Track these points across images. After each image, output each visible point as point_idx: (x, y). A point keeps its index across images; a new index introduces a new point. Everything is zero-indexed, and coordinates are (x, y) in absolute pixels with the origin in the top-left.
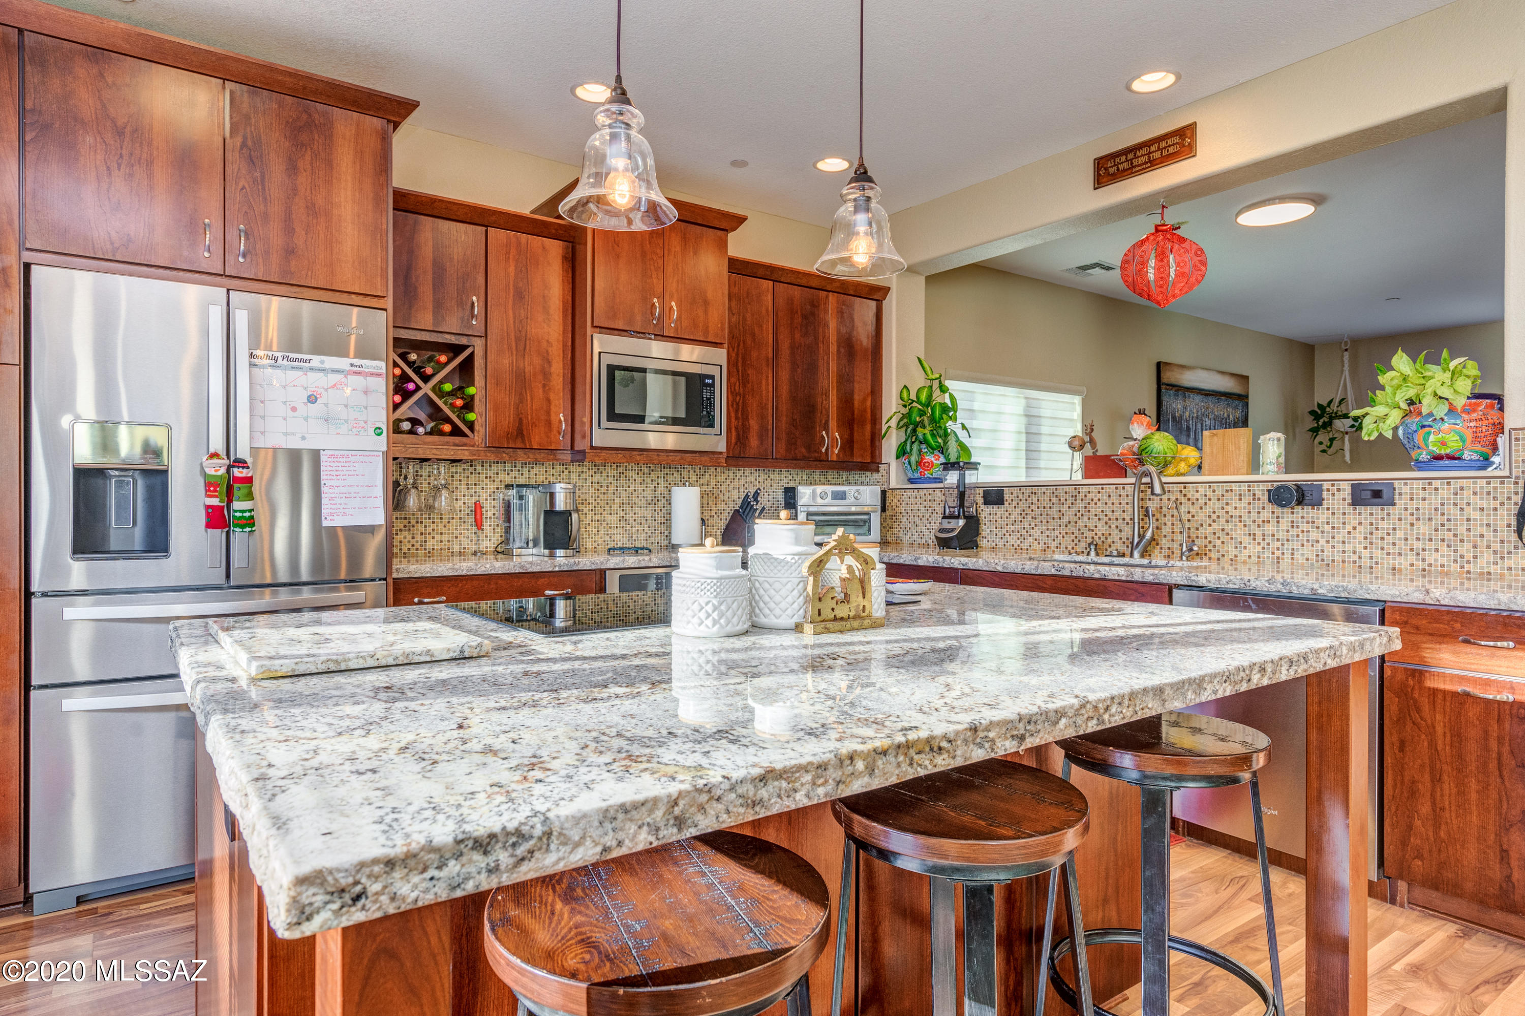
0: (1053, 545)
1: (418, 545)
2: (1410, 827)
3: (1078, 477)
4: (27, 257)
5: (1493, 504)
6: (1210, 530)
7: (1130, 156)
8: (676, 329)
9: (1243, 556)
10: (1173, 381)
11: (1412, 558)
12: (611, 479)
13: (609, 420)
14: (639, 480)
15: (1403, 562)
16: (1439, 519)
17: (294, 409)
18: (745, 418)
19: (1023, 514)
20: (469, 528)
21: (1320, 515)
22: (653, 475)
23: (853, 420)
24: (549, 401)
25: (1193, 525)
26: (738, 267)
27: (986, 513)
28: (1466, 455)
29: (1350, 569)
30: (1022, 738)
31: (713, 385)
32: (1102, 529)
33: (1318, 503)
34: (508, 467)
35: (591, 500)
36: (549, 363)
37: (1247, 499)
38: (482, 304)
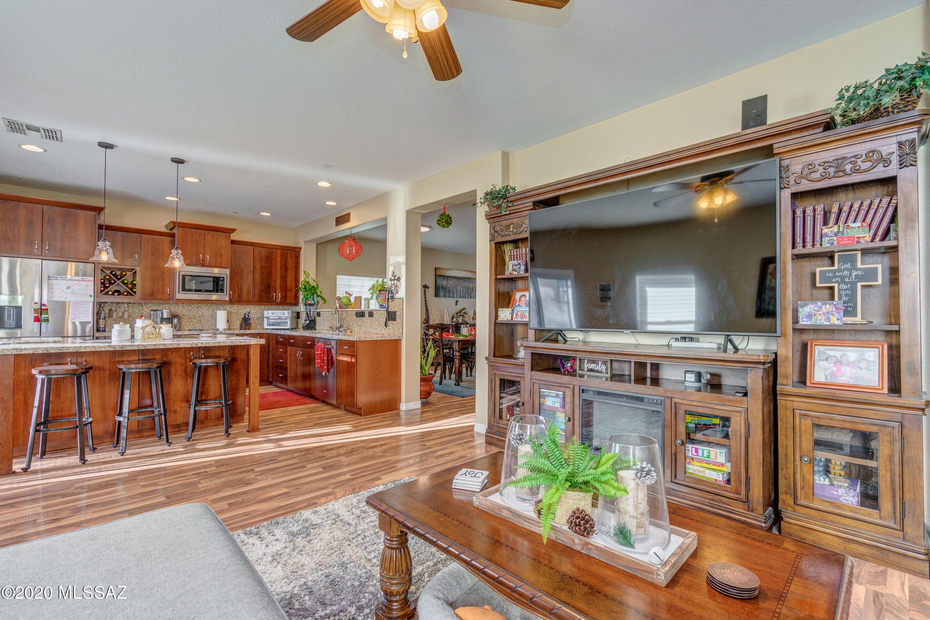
7: (341, 219)
8: (210, 263)
10: (442, 274)
12: (195, 308)
13: (183, 291)
14: (206, 308)
17: (63, 291)
18: (242, 289)
19: (324, 319)
22: (210, 308)
23: (287, 289)
24: (164, 285)
25: (349, 322)
27: (317, 319)
31: (224, 280)
35: (187, 315)
38: (139, 256)
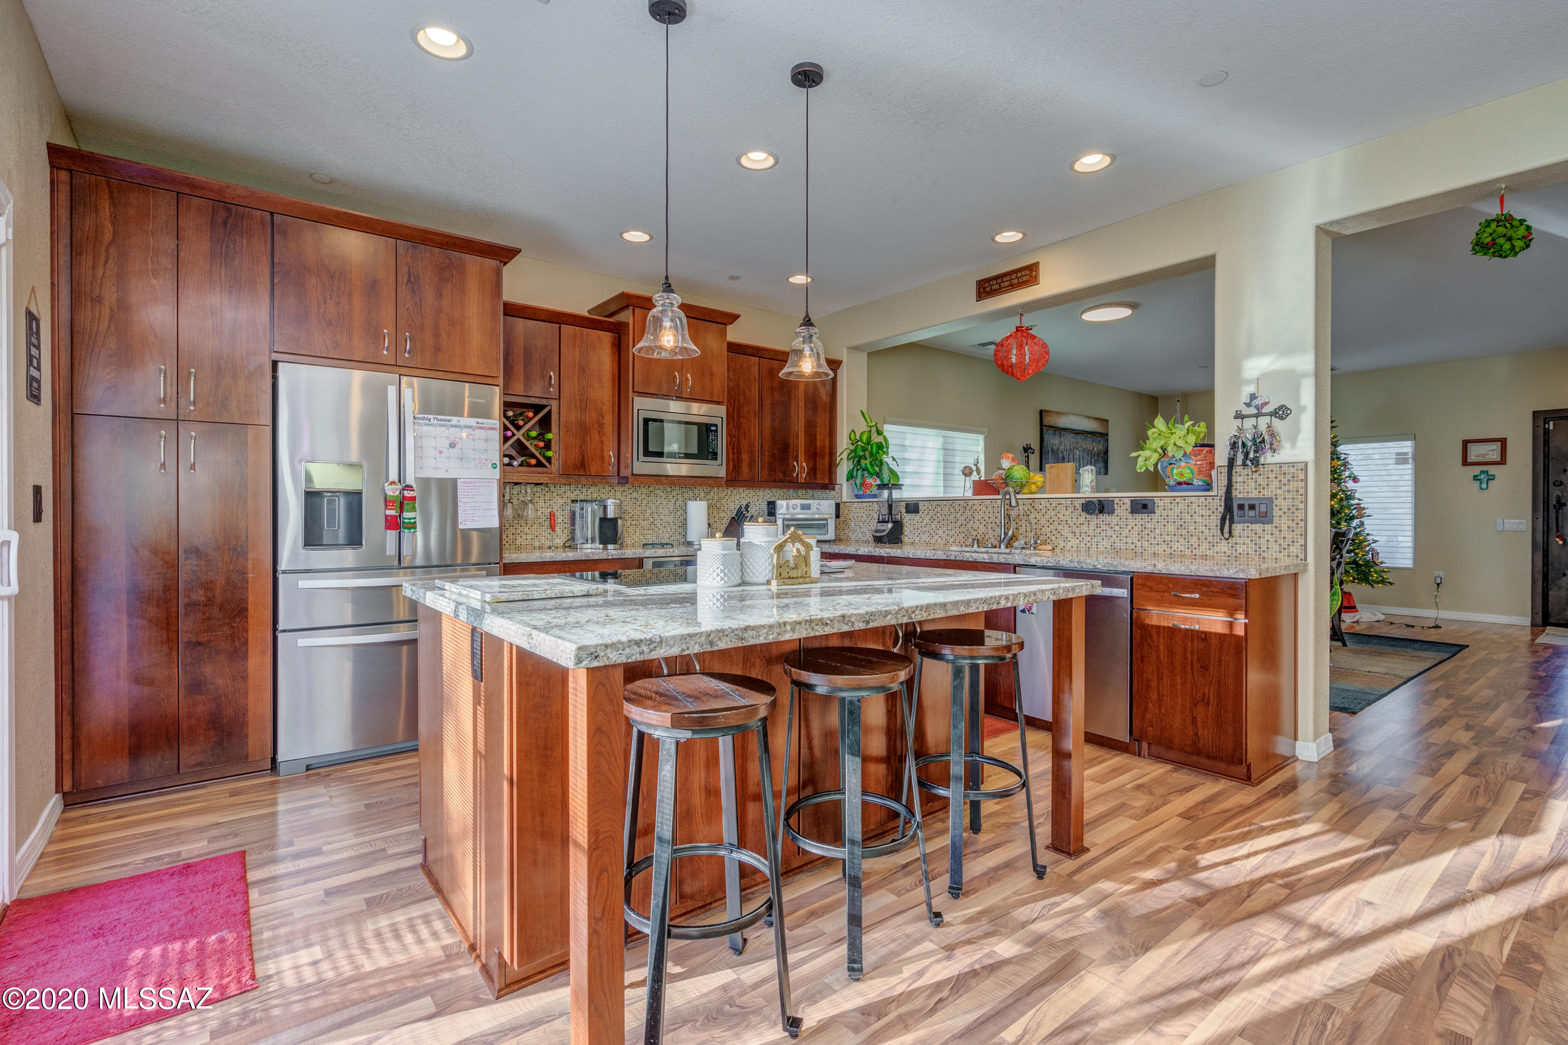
0: (951, 540)
1: (510, 542)
2: (1146, 708)
3: (969, 494)
4: (275, 357)
5: (1208, 513)
6: (1048, 530)
7: (999, 281)
8: (691, 393)
9: (1068, 547)
10: (1052, 424)
11: (1164, 547)
12: (644, 496)
13: (645, 455)
14: (664, 496)
15: (1159, 549)
16: (1179, 522)
17: (441, 452)
18: (739, 453)
19: (932, 520)
20: (546, 530)
21: (1113, 519)
22: (674, 493)
23: (816, 453)
24: (602, 442)
25: (1039, 526)
26: (734, 348)
27: (907, 519)
28: (1195, 482)
29: (1130, 553)
30: (868, 622)
31: (716, 431)
32: (982, 529)
33: (1112, 512)
34: (573, 487)
35: (630, 510)
36: (603, 417)
37: (1070, 509)
38: (557, 376)
